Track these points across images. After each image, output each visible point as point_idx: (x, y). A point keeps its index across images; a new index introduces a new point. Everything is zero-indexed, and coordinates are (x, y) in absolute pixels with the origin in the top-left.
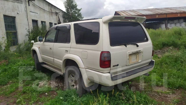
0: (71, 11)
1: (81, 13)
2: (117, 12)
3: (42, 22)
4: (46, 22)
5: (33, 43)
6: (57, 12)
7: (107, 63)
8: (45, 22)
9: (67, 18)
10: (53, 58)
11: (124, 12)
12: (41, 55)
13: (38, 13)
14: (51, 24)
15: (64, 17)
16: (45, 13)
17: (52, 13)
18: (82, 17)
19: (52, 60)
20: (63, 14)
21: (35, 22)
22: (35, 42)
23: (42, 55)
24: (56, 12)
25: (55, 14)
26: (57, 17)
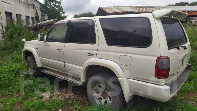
0: (50, 4)
1: (62, 7)
2: (101, 8)
3: (17, 15)
4: (22, 15)
5: (24, 42)
6: (35, 3)
7: (164, 72)
8: (20, 15)
9: (45, 12)
10: (63, 63)
11: (108, 8)
12: (40, 59)
13: (13, 4)
14: (27, 17)
15: (42, 10)
16: (20, 4)
17: (28, 5)
18: (64, 11)
19: (61, 64)
20: (41, 7)
21: (9, 14)
22: (27, 40)
23: (42, 58)
24: (33, 3)
25: (32, 6)
26: (34, 9)
